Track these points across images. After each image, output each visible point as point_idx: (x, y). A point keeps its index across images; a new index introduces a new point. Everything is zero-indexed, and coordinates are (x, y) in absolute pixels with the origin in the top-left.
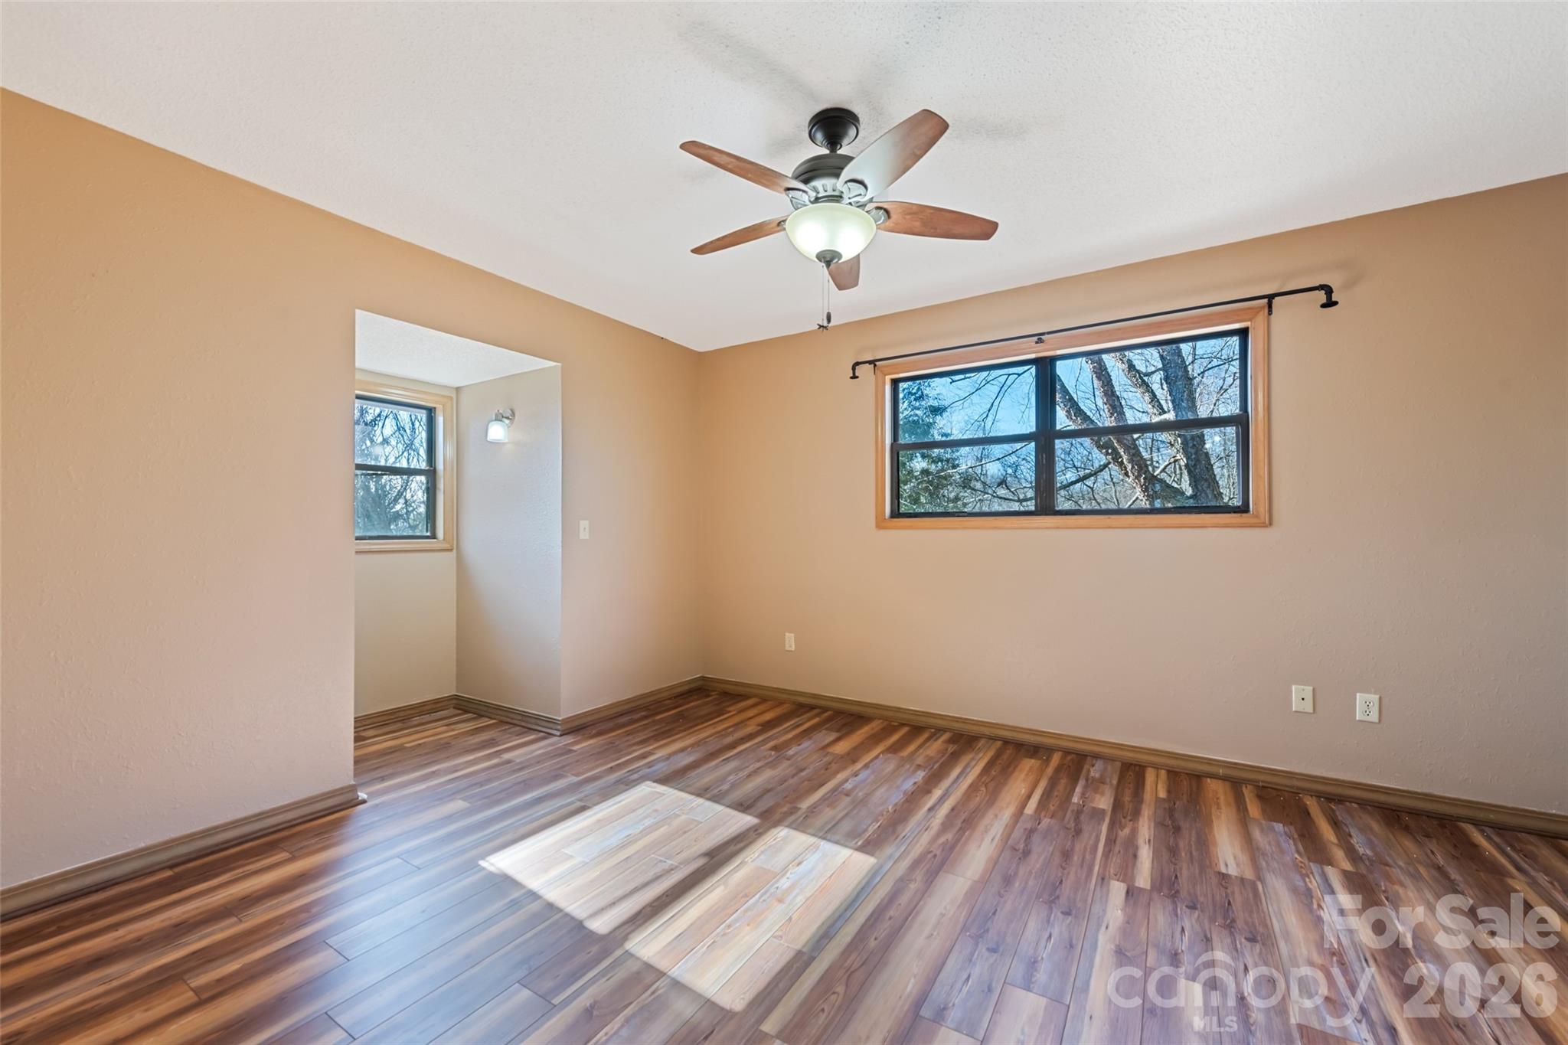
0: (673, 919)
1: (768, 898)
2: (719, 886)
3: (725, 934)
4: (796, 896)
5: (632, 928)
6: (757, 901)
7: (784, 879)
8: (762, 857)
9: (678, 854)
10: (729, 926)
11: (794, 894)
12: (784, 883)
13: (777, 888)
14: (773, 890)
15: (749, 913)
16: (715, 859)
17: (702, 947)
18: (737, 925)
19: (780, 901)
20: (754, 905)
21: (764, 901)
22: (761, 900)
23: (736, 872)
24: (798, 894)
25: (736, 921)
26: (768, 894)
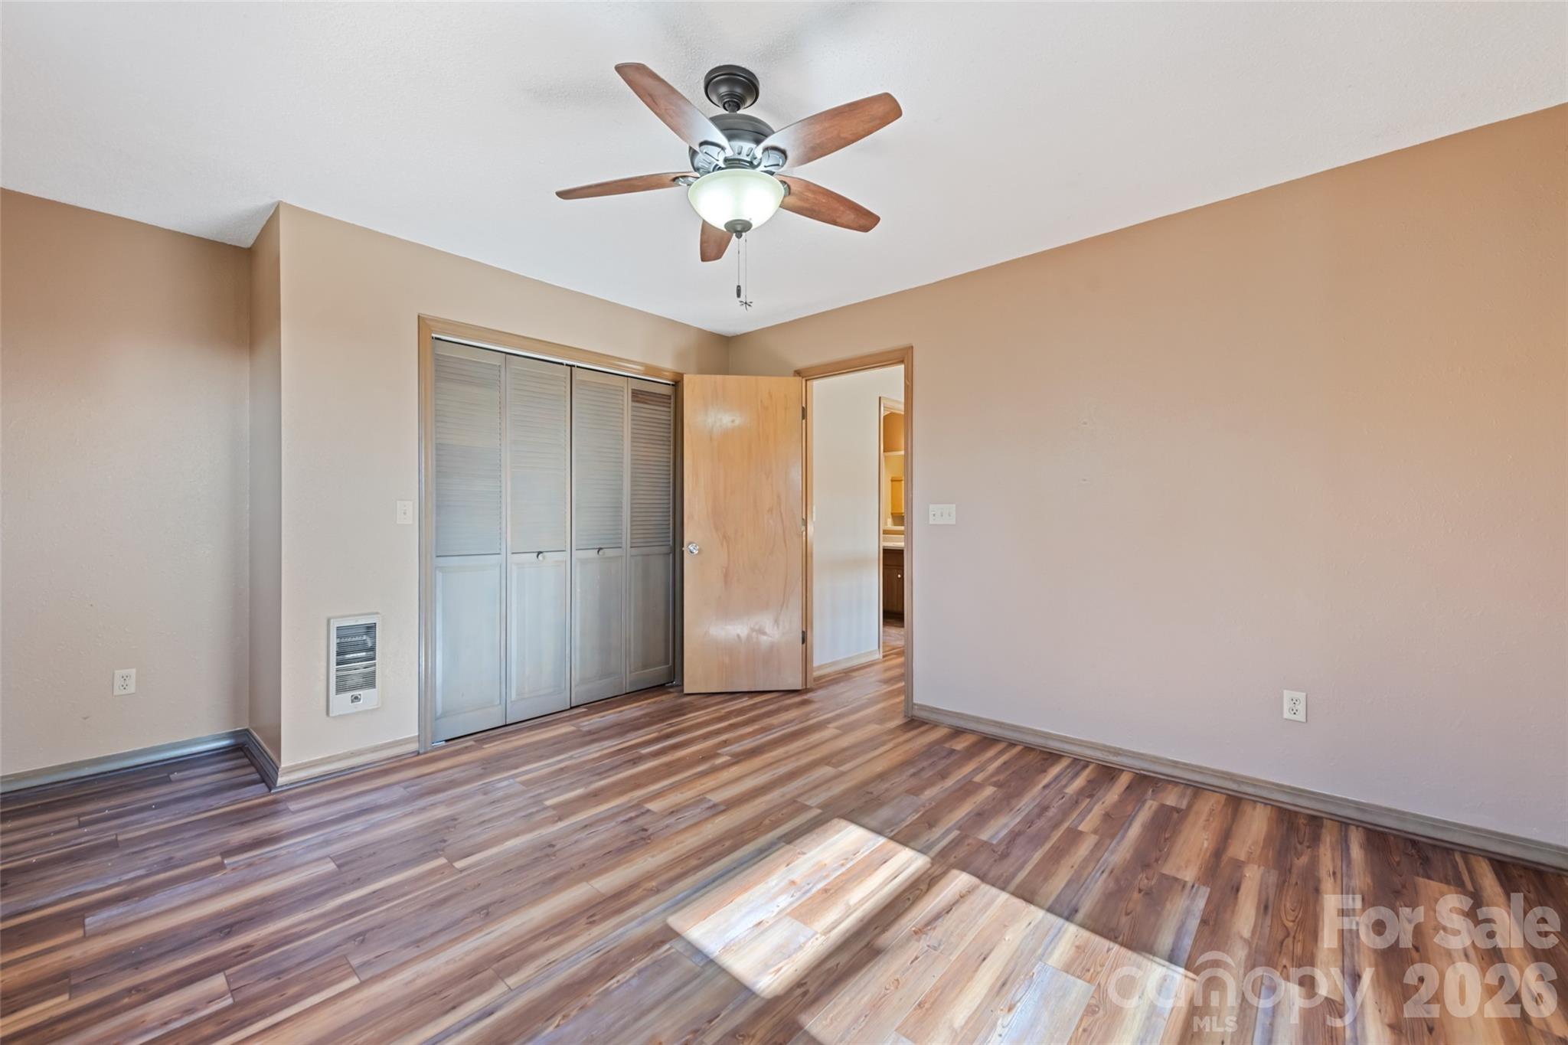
0: (895, 875)
1: (804, 887)
2: (855, 904)
3: (847, 859)
4: (776, 885)
5: (929, 872)
6: (815, 885)
7: (782, 905)
8: (802, 940)
9: (916, 958)
10: (842, 865)
11: (777, 889)
12: (784, 901)
13: (792, 896)
14: (798, 895)
15: (824, 874)
16: (863, 943)
17: (864, 852)
18: (836, 865)
19: (793, 883)
20: (819, 881)
21: (808, 884)
22: (811, 885)
23: (836, 920)
24: (774, 887)
25: (836, 869)
26: (804, 890)
